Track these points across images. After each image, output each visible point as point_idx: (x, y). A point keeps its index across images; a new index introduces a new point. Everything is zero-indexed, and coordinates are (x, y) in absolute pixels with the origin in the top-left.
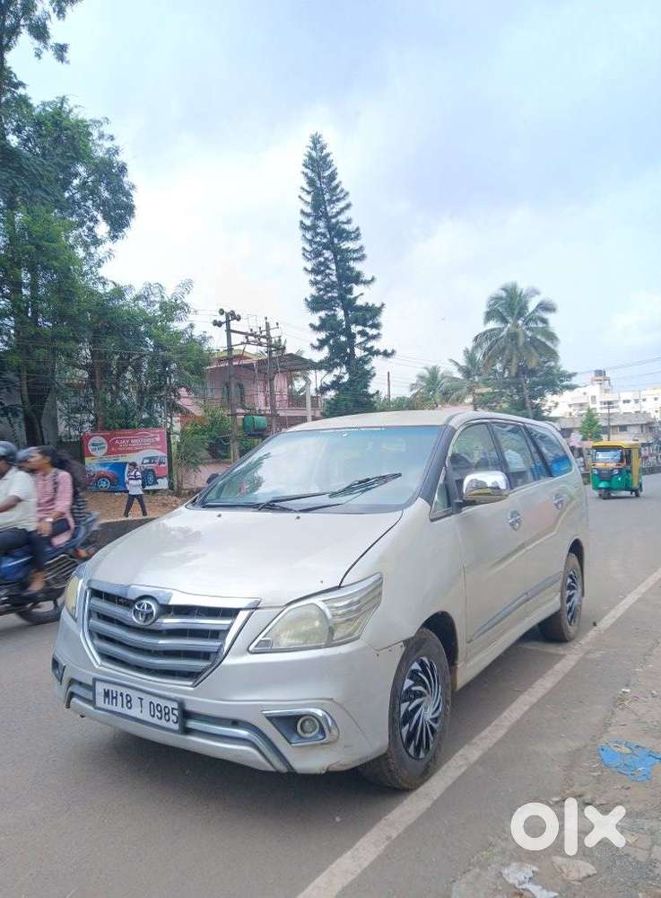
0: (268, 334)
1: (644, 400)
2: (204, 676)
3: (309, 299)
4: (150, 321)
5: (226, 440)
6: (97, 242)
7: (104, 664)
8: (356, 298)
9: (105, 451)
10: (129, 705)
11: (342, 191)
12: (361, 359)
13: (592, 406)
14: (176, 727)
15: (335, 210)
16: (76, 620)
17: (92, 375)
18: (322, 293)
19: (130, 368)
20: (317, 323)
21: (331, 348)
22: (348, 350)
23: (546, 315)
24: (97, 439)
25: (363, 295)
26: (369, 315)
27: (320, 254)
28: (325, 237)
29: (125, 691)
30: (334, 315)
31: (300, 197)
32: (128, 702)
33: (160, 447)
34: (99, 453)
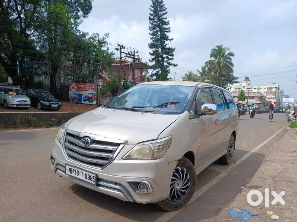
0: (134, 54)
1: (261, 89)
2: (106, 166)
3: (150, 44)
4: (94, 46)
5: (117, 89)
6: (78, 18)
7: (69, 159)
8: (166, 45)
9: (76, 89)
10: (78, 174)
11: (164, 7)
12: (165, 66)
13: (243, 89)
14: (94, 183)
15: (161, 14)
16: (60, 143)
17: (73, 63)
18: (154, 42)
19: (86, 62)
20: (152, 52)
21: (156, 62)
22: (162, 63)
23: (231, 57)
24: (73, 85)
25: (169, 44)
26: (170, 52)
27: (155, 29)
28: (157, 23)
29: (77, 169)
30: (158, 50)
31: (150, 8)
32: (77, 173)
33: (94, 90)
34: (74, 90)
